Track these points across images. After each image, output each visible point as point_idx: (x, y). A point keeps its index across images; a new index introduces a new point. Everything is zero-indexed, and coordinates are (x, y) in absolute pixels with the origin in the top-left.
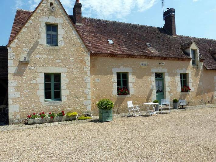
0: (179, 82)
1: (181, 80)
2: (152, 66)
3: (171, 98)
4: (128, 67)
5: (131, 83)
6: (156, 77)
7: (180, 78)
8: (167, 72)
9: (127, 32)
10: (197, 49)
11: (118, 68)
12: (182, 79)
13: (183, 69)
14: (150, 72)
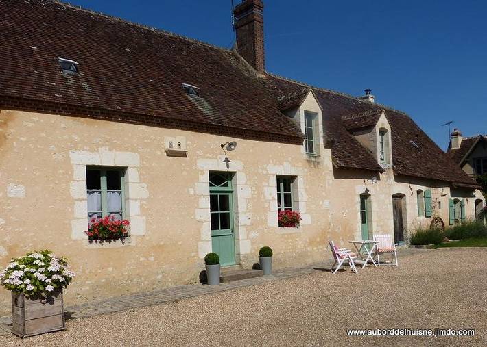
0: (273, 199)
1: (279, 195)
2: (200, 153)
3: (253, 243)
4: (126, 150)
5: (136, 200)
6: (211, 185)
7: (276, 188)
8: (241, 170)
9: (125, 46)
10: (317, 113)
11: (92, 151)
12: (282, 193)
13: (285, 163)
14: (194, 168)
